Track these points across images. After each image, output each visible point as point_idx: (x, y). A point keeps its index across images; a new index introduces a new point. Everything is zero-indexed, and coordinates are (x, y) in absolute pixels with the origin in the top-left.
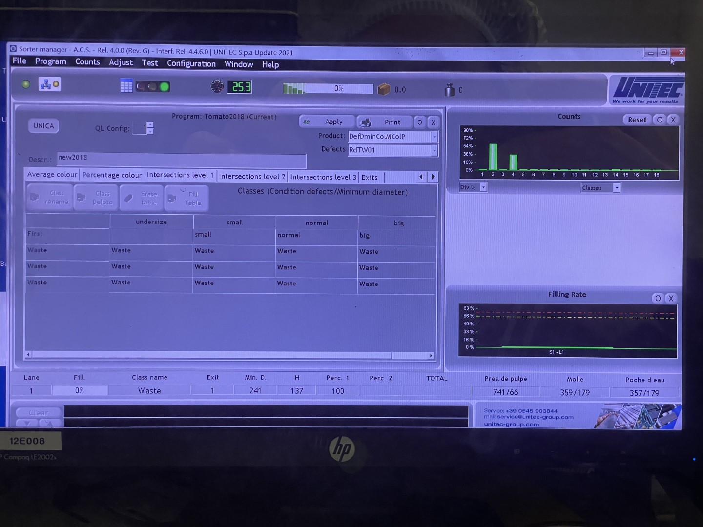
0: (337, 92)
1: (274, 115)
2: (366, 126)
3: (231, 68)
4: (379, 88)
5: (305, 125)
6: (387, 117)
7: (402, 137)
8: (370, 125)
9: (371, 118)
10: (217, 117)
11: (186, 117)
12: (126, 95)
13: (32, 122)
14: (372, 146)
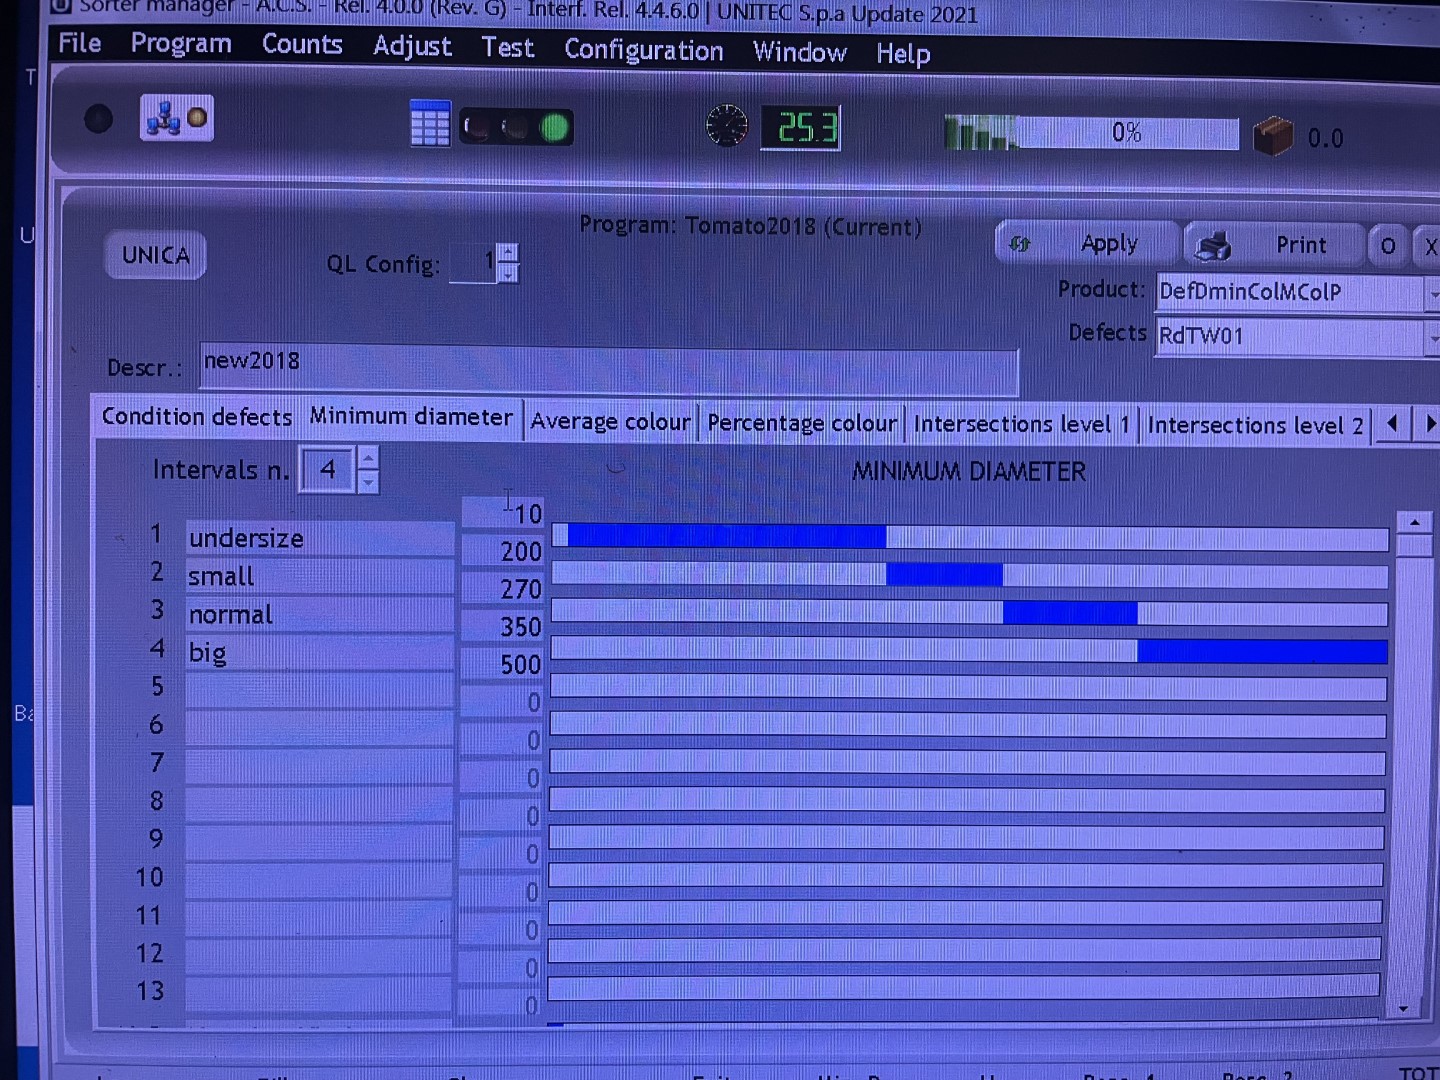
0: (1122, 145)
1: (913, 221)
2: (1216, 258)
3: (771, 65)
4: (1258, 131)
5: (1016, 255)
6: (1283, 227)
7: (1333, 294)
8: (1227, 253)
9: (1232, 230)
10: (725, 226)
11: (627, 228)
12: (429, 155)
13: (118, 242)
14: (1233, 324)
